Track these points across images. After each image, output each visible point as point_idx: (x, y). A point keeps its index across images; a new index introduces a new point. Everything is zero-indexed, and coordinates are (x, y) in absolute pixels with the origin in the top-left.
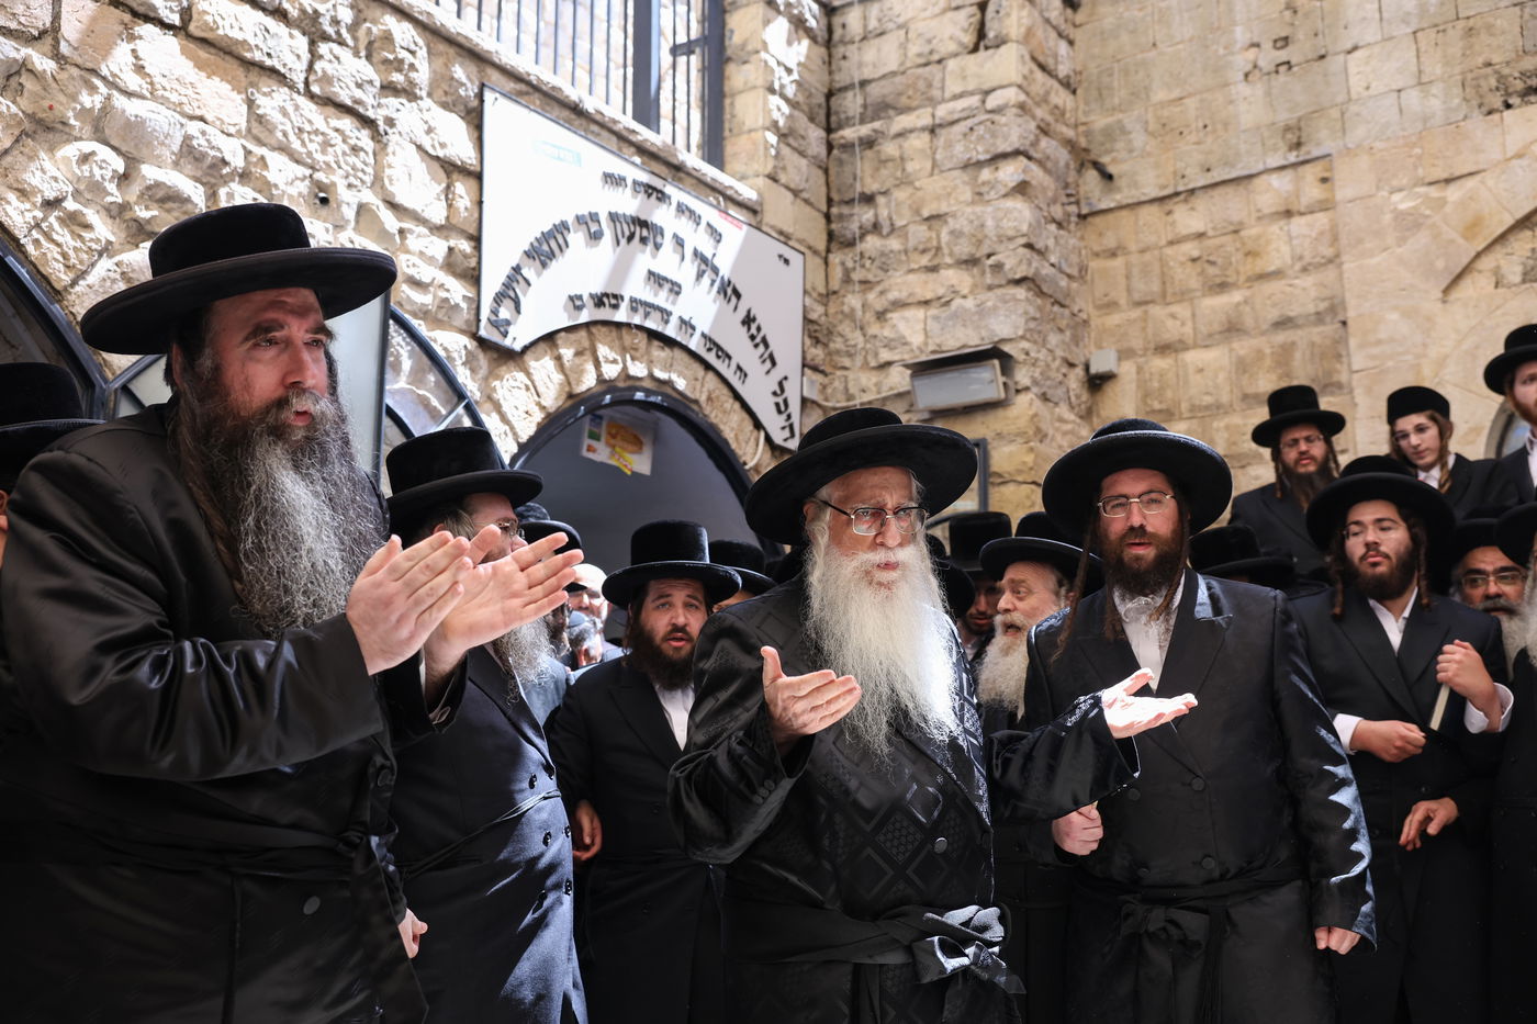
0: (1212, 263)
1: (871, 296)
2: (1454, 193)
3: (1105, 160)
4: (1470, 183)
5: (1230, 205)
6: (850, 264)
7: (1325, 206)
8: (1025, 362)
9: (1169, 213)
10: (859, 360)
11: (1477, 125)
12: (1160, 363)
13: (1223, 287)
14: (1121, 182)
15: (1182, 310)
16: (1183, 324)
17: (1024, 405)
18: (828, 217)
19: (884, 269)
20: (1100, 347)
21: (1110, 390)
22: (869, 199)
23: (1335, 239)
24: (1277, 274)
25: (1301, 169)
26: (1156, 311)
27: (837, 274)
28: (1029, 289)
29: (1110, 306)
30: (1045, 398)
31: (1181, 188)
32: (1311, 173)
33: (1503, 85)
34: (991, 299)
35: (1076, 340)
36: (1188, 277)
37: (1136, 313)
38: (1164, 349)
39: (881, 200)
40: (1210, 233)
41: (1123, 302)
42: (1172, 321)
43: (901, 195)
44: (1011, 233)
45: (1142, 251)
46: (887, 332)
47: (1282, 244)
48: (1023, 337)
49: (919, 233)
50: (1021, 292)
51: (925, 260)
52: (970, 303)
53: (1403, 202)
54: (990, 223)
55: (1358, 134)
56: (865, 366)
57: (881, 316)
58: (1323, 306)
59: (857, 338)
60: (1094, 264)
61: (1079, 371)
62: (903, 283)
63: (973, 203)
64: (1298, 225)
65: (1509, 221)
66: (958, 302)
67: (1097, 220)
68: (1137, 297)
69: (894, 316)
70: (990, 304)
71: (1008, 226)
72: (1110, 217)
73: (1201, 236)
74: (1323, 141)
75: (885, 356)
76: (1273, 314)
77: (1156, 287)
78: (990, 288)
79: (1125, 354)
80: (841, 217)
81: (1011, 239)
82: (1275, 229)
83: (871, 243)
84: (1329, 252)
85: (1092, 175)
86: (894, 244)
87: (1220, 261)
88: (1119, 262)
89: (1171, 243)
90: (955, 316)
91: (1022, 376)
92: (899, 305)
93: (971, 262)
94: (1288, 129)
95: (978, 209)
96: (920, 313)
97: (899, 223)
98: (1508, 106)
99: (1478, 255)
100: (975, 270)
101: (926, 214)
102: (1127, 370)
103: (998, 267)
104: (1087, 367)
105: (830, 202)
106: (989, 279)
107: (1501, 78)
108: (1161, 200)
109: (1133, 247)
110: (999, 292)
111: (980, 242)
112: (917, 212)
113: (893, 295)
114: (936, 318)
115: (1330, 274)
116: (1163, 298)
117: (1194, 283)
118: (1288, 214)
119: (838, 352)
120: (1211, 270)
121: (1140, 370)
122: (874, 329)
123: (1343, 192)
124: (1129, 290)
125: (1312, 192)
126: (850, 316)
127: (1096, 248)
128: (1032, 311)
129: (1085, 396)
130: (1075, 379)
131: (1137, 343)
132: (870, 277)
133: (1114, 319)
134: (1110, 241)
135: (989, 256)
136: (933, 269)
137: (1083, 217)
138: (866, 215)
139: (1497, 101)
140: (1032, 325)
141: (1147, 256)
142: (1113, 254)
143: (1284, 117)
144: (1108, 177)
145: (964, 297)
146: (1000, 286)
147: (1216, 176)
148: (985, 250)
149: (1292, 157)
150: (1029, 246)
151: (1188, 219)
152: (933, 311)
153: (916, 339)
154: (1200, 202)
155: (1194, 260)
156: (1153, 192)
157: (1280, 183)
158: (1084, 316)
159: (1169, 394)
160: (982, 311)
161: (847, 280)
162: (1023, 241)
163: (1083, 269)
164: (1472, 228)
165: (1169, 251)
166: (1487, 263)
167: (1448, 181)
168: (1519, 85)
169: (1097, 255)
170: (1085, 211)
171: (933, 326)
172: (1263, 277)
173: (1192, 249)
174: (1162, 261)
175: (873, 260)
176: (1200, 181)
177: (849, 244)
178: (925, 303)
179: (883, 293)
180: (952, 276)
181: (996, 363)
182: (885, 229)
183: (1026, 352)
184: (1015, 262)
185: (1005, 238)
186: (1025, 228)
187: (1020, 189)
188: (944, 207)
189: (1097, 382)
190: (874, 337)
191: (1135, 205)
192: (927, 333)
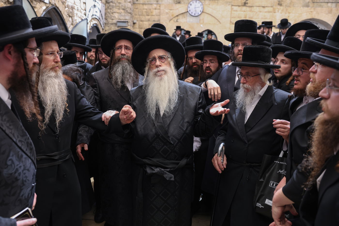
0: (147, 13)
1: (111, 10)
2: (171, 11)
4: (173, 11)
5: (150, 7)
6: (109, 6)
7: (159, 9)
9: (143, 5)
10: (109, 18)
11: (174, 5)
12: (141, 23)
13: (148, 15)
14: (138, 1)
15: (144, 17)
17: (129, 27)
19: (113, 7)
20: (135, 19)
21: (136, 25)
24: (154, 15)
26: (141, 17)
27: (107, 7)
29: (136, 15)
31: (145, 3)
32: (158, 5)
33: (177, 1)
34: (126, 14)
36: (145, 14)
37: (139, 16)
38: (142, 21)
40: (148, 9)
41: (137, 14)
42: (143, 18)
45: (140, 9)
46: (113, 15)
47: (155, 12)
49: (118, 4)
50: (129, 14)
51: (118, 8)
53: (167, 11)
54: (126, 5)
55: (163, 2)
56: (110, 19)
57: (112, 13)
58: (158, 20)
59: (109, 15)
60: (135, 10)
62: (115, 10)
64: (157, 11)
65: (175, 15)
66: (122, 14)
67: (135, 5)
69: (114, 14)
71: (128, 6)
72: (137, 4)
73: (146, 9)
74: (160, 2)
75: (113, 18)
76: (153, 20)
77: (141, 14)
78: (126, 13)
79: (137, 21)
82: (154, 10)
83: (111, 4)
84: (159, 14)
86: (114, 5)
88: (137, 10)
91: (129, 24)
92: (115, 12)
93: (124, 9)
95: (125, 3)
96: (117, 14)
97: (115, 2)
98: (177, 4)
100: (124, 11)
101: (119, 2)
102: (137, 22)
103: (127, 11)
104: (133, 22)
106: (126, 12)
108: (143, 4)
112: (117, 1)
113: (114, 11)
114: (119, 15)
115: (159, 17)
116: (142, 15)
118: (156, 9)
119: (107, 16)
121: (139, 23)
122: (111, 15)
123: (161, 8)
124: (138, 13)
125: (158, 7)
126: (109, 12)
128: (130, 16)
129: (133, 25)
131: (139, 20)
132: (111, 8)
133: (136, 16)
134: (136, 7)
136: (119, 9)
139: (176, 3)
140: (130, 18)
142: (137, 9)
145: (123, 13)
147: (149, 3)
148: (126, 8)
149: (157, 3)
151: (146, 7)
152: (119, 14)
153: (117, 17)
154: (147, 5)
155: (145, 12)
157: (155, 6)
158: (133, 16)
160: (125, 15)
161: (108, 7)
163: (133, 10)
164: (172, 15)
165: (143, 10)
166: (174, 19)
167: (171, 10)
168: (178, 2)
170: (134, 3)
171: (119, 16)
172: (152, 15)
173: (145, 10)
175: (112, 6)
176: (147, 3)
177: (109, 3)
178: (118, 13)
179: (113, 10)
180: (122, 11)
181: (127, 23)
182: (113, 2)
183: (129, 21)
184: (129, 11)
185: (128, 8)
186: (130, 7)
187: (130, 2)
188: (121, 2)
189: (134, 23)
190: (111, 16)
191: (140, 4)
192: (118, 17)
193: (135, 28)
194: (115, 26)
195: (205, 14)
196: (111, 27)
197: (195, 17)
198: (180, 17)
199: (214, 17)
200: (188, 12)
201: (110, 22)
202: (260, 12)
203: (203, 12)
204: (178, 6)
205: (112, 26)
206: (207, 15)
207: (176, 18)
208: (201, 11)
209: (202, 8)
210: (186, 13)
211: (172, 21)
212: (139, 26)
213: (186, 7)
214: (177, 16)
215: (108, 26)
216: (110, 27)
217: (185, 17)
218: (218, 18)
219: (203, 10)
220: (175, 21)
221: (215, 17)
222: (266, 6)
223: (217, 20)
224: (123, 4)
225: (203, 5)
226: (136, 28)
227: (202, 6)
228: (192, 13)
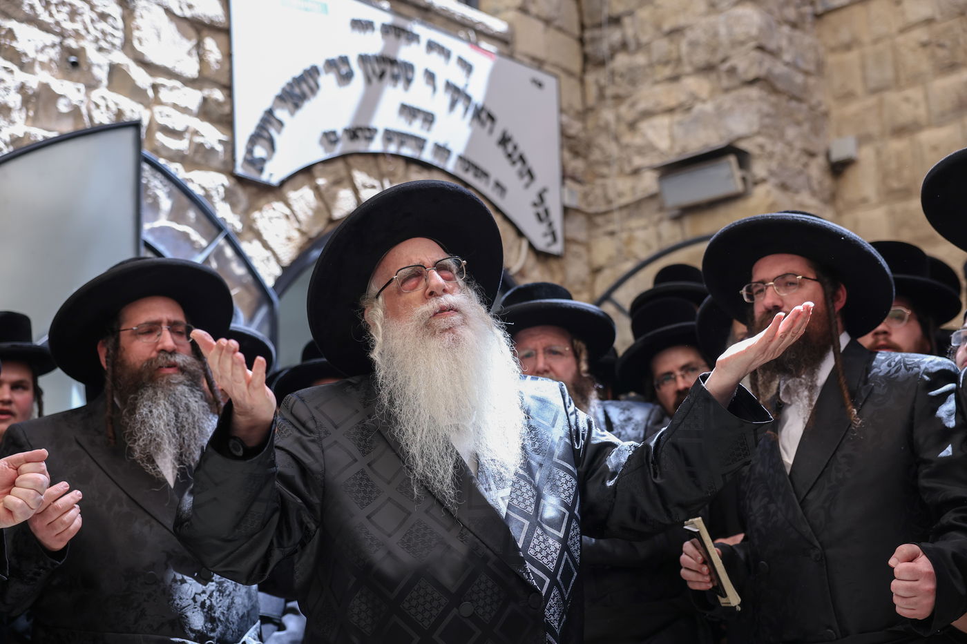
0: (942, 47)
1: (623, 109)
6: (603, 81)
8: (760, 156)
10: (615, 169)
12: (897, 145)
13: (953, 67)
15: (915, 93)
16: (917, 105)
17: (762, 193)
18: (582, 41)
19: (633, 82)
20: (839, 134)
21: (851, 174)
22: (615, 21)
26: (892, 97)
27: (592, 91)
28: (762, 88)
29: (847, 96)
30: (784, 187)
34: (727, 100)
35: (816, 131)
36: (919, 61)
37: (872, 101)
38: (900, 131)
39: (627, 21)
40: (938, 17)
41: (858, 88)
42: (907, 105)
43: (644, 13)
44: (742, 38)
45: (876, 41)
46: (638, 140)
48: (758, 133)
49: (662, 46)
50: (754, 92)
51: (667, 71)
52: (709, 107)
54: (723, 31)
56: (622, 173)
57: (632, 126)
59: (613, 149)
60: (832, 59)
61: (821, 160)
62: (651, 94)
63: (707, 14)
66: (698, 107)
67: (833, 18)
68: (872, 85)
69: (644, 126)
70: (727, 105)
71: (740, 31)
72: (844, 14)
73: (929, 21)
75: (638, 161)
77: (889, 74)
78: (727, 90)
79: (863, 140)
80: (593, 40)
81: (742, 43)
83: (621, 61)
86: (641, 59)
87: (948, 43)
88: (853, 56)
89: (903, 31)
90: (697, 120)
91: (759, 169)
92: (648, 114)
93: (707, 69)
95: (713, 19)
96: (664, 121)
97: (644, 39)
100: (713, 76)
101: (667, 27)
102: (867, 155)
103: (732, 71)
104: (828, 155)
105: (583, 27)
106: (725, 82)
109: (866, 38)
110: (734, 94)
111: (714, 50)
112: (658, 27)
113: (642, 106)
114: (680, 124)
116: (897, 83)
117: (926, 66)
119: (597, 163)
120: (941, 53)
121: (878, 153)
122: (627, 138)
124: (865, 79)
126: (605, 128)
127: (832, 42)
128: (766, 108)
129: (828, 182)
130: (816, 169)
131: (874, 128)
132: (621, 91)
133: (853, 108)
134: (845, 36)
135: (724, 60)
136: (675, 79)
137: (818, 16)
138: (615, 35)
140: (767, 121)
141: (880, 46)
142: (848, 47)
145: (704, 101)
146: (734, 88)
148: (719, 56)
150: (761, 48)
152: (678, 117)
153: (663, 144)
155: (924, 45)
158: (823, 108)
159: (906, 173)
160: (720, 113)
161: (601, 96)
162: (753, 44)
165: (900, 39)
169: (833, 50)
170: (820, 9)
171: (678, 131)
173: (921, 34)
174: (895, 49)
175: (622, 75)
177: (601, 63)
178: (670, 111)
179: (633, 105)
180: (693, 84)
181: (732, 159)
182: (632, 46)
183: (762, 147)
185: (737, 43)
186: (759, 35)
188: (681, 21)
189: (839, 169)
190: (627, 146)
192: (673, 138)
193: (852, 206)
194: (656, 217)
196: (631, 230)
201: (620, 195)
205: (635, 223)
215: (612, 234)
216: (624, 235)
224: (700, 24)
226: (864, 201)
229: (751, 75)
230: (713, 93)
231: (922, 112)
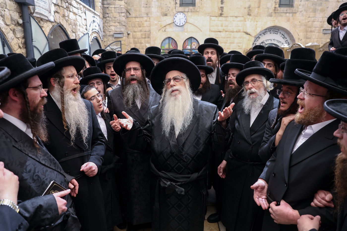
0: (139, 24)
1: (108, 24)
2: (160, 23)
3: (130, 12)
4: (161, 22)
5: (141, 19)
6: (106, 20)
7: (150, 21)
9: (135, 19)
10: (107, 31)
11: (162, 17)
12: (134, 33)
13: (140, 27)
14: (131, 15)
15: (137, 28)
17: (124, 38)
18: (103, 15)
19: (109, 21)
20: (129, 31)
21: (130, 35)
22: (108, 14)
23: (150, 24)
24: (145, 27)
25: (148, 17)
26: (134, 28)
27: (104, 21)
31: (137, 16)
32: (148, 18)
34: (121, 27)
35: (127, 30)
36: (137, 25)
37: (132, 28)
38: (135, 32)
39: (109, 14)
41: (131, 26)
42: (136, 29)
43: (111, 14)
45: (133, 22)
46: (110, 28)
47: (146, 24)
48: (124, 31)
49: (113, 19)
50: (124, 27)
51: (114, 21)
53: (156, 22)
54: (121, 19)
55: (152, 15)
56: (108, 31)
57: (109, 26)
58: (149, 30)
59: (107, 28)
60: (128, 22)
62: (112, 23)
64: (147, 22)
66: (118, 27)
67: (128, 18)
69: (111, 27)
71: (123, 20)
72: (130, 18)
73: (138, 22)
74: (150, 15)
75: (110, 31)
76: (145, 30)
77: (134, 26)
78: (121, 26)
79: (131, 32)
80: (104, 15)
82: (145, 22)
83: (108, 18)
84: (149, 25)
85: (128, 13)
86: (111, 19)
88: (130, 23)
89: (136, 22)
91: (124, 35)
92: (111, 26)
93: (119, 23)
94: (146, 13)
95: (120, 17)
96: (114, 27)
97: (111, 17)
98: (164, 16)
99: (161, 28)
101: (114, 16)
102: (131, 33)
103: (122, 24)
104: (128, 33)
105: (103, 13)
106: (121, 25)
107: (164, 13)
108: (135, 17)
112: (113, 16)
113: (111, 24)
114: (115, 28)
115: (149, 28)
116: (135, 27)
117: (138, 26)
118: (146, 21)
119: (105, 29)
120: (139, 25)
121: (132, 33)
122: (109, 28)
123: (151, 20)
124: (132, 26)
125: (148, 20)
126: (106, 26)
131: (132, 31)
132: (108, 22)
133: (130, 28)
134: (130, 20)
135: (121, 22)
136: (115, 23)
138: (107, 15)
139: (163, 15)
142: (130, 22)
143: (146, 12)
144: (130, 14)
147: (140, 16)
148: (120, 22)
151: (137, 20)
152: (115, 27)
153: (113, 30)
154: (138, 18)
156: (134, 17)
157: (146, 18)
158: (128, 28)
161: (105, 22)
163: (127, 23)
164: (161, 26)
165: (135, 22)
166: (162, 29)
167: (159, 21)
168: (165, 14)
169: (128, 21)
171: (115, 29)
172: (144, 27)
173: (137, 23)
175: (108, 20)
176: (138, 16)
177: (106, 18)
178: (114, 26)
179: (109, 24)
180: (117, 24)
181: (122, 34)
182: (110, 17)
183: (125, 33)
184: (124, 24)
185: (122, 21)
186: (124, 20)
187: (124, 16)
188: (116, 16)
189: (128, 34)
190: (109, 29)
191: (132, 17)
192: (114, 29)
193: (129, 38)
194: (112, 37)
195: (188, 24)
196: (109, 38)
197: (180, 27)
198: (168, 27)
199: (195, 26)
200: (174, 22)
201: (108, 34)
202: (234, 21)
203: (186, 22)
204: (165, 18)
205: (109, 37)
206: (190, 25)
207: (164, 28)
208: (184, 22)
209: (185, 19)
210: (172, 24)
211: (161, 31)
212: (133, 36)
213: (172, 18)
214: (165, 26)
215: (107, 38)
216: (108, 38)
217: (171, 27)
218: (199, 27)
219: (186, 21)
220: (164, 30)
221: (197, 26)
222: (238, 16)
223: (199, 28)
224: (118, 18)
225: (186, 16)
227: (185, 18)
228: (177, 23)
229: (124, 25)
230: (119, 25)
231: (137, 30)
